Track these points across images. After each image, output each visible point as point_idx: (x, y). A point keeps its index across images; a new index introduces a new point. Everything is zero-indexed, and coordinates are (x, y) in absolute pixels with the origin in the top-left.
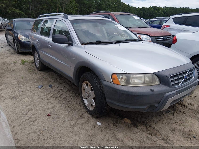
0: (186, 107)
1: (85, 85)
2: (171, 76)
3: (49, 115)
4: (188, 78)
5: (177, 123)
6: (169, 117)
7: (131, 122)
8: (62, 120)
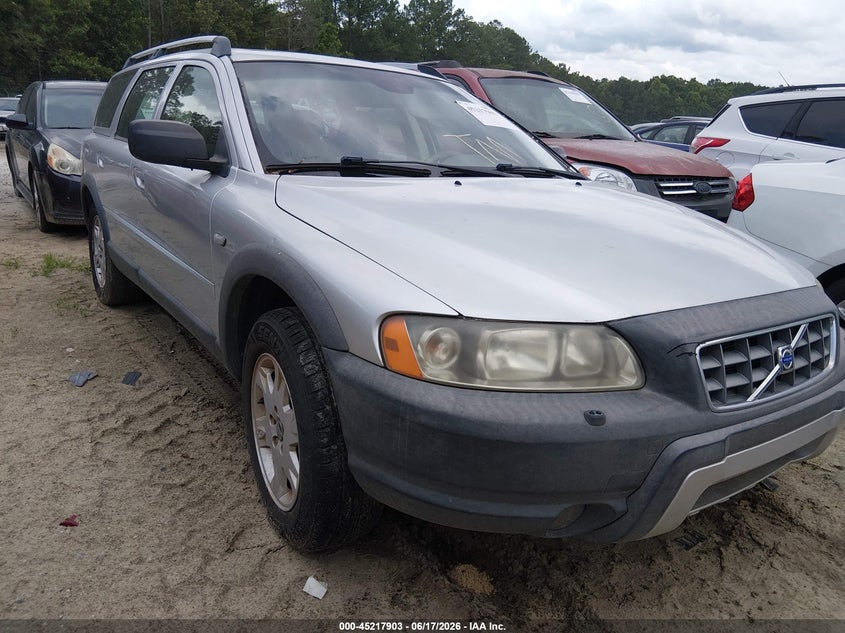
0: (790, 520)
1: (265, 376)
2: (708, 343)
3: (69, 523)
4: (799, 363)
5: (737, 604)
6: (698, 573)
7: (489, 589)
8: (127, 552)
